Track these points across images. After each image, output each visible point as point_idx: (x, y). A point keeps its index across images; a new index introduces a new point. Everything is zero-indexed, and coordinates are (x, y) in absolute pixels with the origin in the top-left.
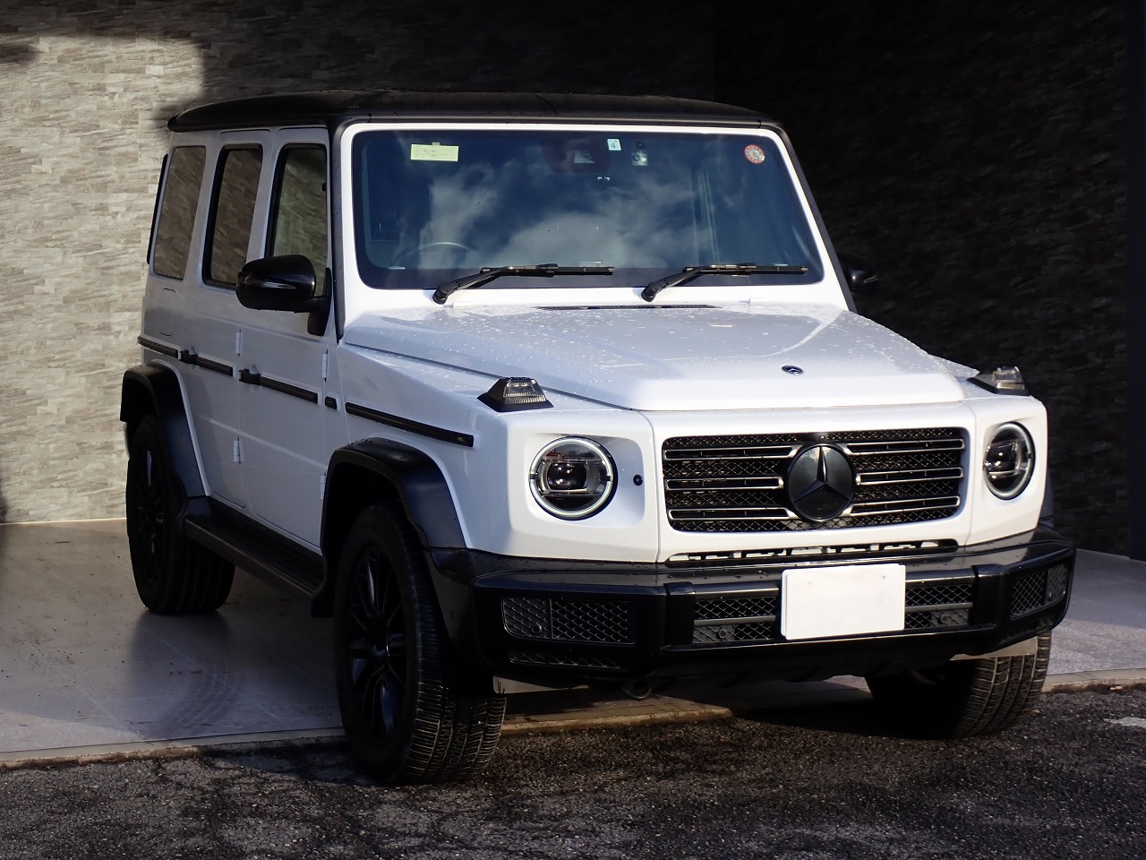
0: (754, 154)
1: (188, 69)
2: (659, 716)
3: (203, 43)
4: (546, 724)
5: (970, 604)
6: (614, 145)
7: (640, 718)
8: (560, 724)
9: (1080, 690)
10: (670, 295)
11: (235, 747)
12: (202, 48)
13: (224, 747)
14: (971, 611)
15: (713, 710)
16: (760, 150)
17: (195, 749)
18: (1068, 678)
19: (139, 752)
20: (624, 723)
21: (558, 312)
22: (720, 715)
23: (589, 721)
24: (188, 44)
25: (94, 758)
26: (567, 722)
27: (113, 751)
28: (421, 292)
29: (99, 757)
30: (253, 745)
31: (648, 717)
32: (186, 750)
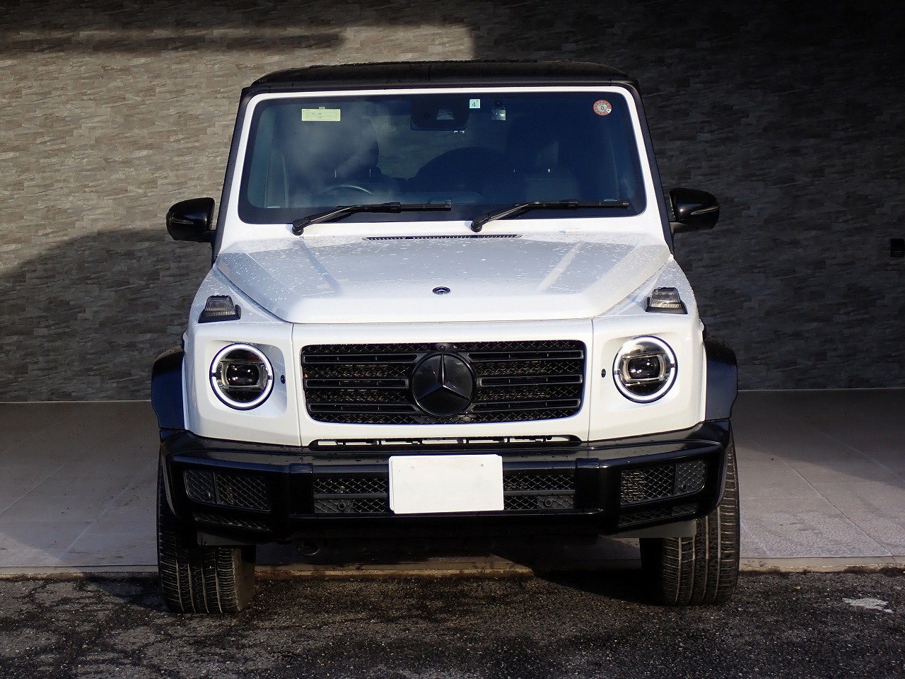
0: (602, 108)
1: (462, 47)
2: (466, 571)
3: (474, 26)
4: (367, 573)
5: (571, 491)
6: (475, 104)
7: (450, 572)
8: (380, 573)
9: (873, 571)
10: (494, 227)
11: (112, 575)
12: (473, 30)
13: (104, 575)
14: (576, 497)
15: (517, 570)
16: (609, 104)
17: (82, 575)
18: (852, 560)
19: (39, 574)
20: (436, 575)
21: (395, 241)
22: (522, 573)
23: (406, 572)
24: (462, 27)
25: (4, 577)
26: (386, 572)
27: (19, 572)
28: (284, 226)
29: (8, 576)
30: (127, 574)
31: (458, 572)
32: (75, 575)
